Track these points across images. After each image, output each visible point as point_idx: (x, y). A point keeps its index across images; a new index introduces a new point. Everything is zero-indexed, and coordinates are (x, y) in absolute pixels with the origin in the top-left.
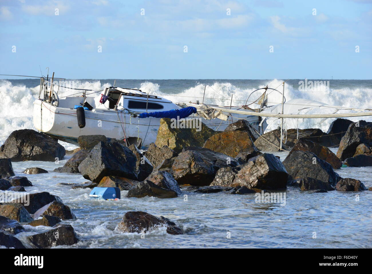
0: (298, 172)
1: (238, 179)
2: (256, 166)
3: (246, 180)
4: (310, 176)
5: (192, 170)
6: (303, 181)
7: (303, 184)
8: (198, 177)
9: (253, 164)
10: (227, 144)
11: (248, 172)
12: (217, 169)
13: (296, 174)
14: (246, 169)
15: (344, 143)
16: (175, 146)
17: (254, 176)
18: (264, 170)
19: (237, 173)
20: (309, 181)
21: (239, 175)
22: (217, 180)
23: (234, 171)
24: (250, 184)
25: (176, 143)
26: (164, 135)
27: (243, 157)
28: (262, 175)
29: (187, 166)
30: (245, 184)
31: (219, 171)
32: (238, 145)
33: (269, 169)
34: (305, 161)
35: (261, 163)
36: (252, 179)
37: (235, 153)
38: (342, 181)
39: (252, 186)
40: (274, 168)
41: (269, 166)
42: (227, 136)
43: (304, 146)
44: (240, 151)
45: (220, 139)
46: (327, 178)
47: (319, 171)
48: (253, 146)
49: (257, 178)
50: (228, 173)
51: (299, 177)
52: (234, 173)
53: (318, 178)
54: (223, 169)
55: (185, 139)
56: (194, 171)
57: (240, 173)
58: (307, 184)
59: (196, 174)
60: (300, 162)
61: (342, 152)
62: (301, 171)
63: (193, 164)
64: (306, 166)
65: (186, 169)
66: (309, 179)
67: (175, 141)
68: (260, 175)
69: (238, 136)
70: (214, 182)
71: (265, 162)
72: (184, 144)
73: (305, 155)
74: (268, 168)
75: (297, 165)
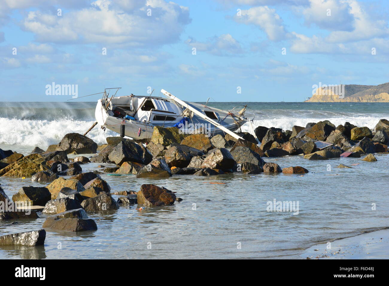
0: (240, 159)
1: (205, 163)
2: (215, 156)
3: (209, 164)
4: (247, 161)
5: (176, 158)
6: (243, 165)
7: (244, 166)
8: (180, 162)
9: (214, 154)
10: (195, 142)
11: (210, 159)
12: (191, 157)
13: (239, 160)
14: (209, 157)
15: (265, 140)
16: (163, 143)
17: (214, 162)
18: (220, 158)
19: (204, 160)
20: (247, 165)
21: (205, 161)
22: (192, 164)
23: (202, 159)
24: (212, 166)
25: (163, 141)
26: (156, 136)
27: (206, 150)
28: (219, 161)
29: (174, 156)
30: (209, 166)
31: (193, 158)
32: (202, 143)
33: (224, 157)
34: (244, 152)
35: (219, 154)
36: (213, 163)
37: (200, 147)
38: (267, 164)
39: (213, 167)
40: (226, 156)
41: (223, 155)
42: (195, 137)
43: (241, 143)
44: (203, 146)
45: (191, 139)
46: (257, 163)
47: (253, 158)
48: (211, 143)
49: (216, 163)
50: (198, 160)
51: (240, 162)
52: (202, 160)
53: (252, 162)
54: (195, 157)
55: (169, 139)
56: (178, 159)
57: (206, 159)
58: (246, 166)
59: (179, 160)
60: (241, 153)
61: (263, 146)
62: (242, 158)
63: (177, 154)
64: (244, 156)
65: (173, 157)
66: (247, 163)
67: (163, 140)
68: (218, 161)
69: (202, 137)
70: (190, 165)
71: (221, 153)
72: (168, 142)
73: (244, 149)
74: (222, 156)
75: (239, 155)
